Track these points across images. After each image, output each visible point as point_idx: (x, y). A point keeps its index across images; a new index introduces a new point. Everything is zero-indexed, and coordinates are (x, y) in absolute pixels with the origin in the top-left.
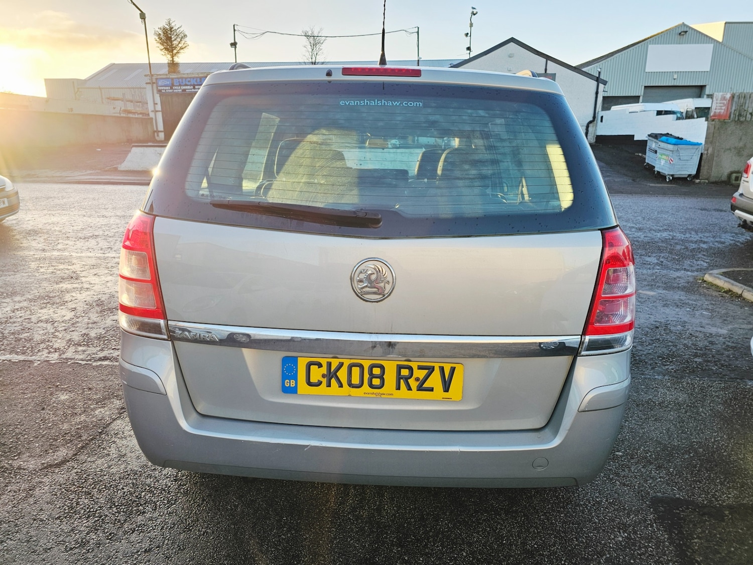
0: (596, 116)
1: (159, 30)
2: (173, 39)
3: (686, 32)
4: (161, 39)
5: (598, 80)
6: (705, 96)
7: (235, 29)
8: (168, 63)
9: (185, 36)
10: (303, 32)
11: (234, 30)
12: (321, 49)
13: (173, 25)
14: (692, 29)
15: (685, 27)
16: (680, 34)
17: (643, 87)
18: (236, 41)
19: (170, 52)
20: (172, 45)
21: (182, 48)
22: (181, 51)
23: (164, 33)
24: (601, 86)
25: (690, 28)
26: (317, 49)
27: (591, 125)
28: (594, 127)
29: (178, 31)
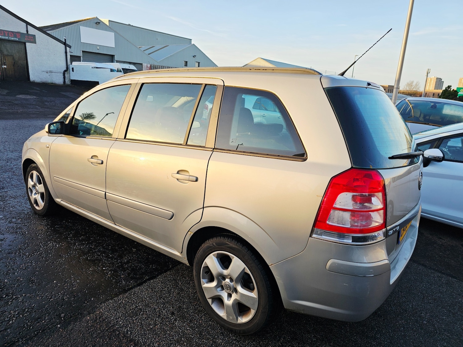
0: (68, 67)
3: (99, 23)
5: (65, 44)
6: (115, 61)
14: (102, 22)
15: (98, 20)
16: (96, 23)
17: (82, 52)
24: (68, 49)
25: (101, 21)
27: (66, 73)
28: (69, 74)
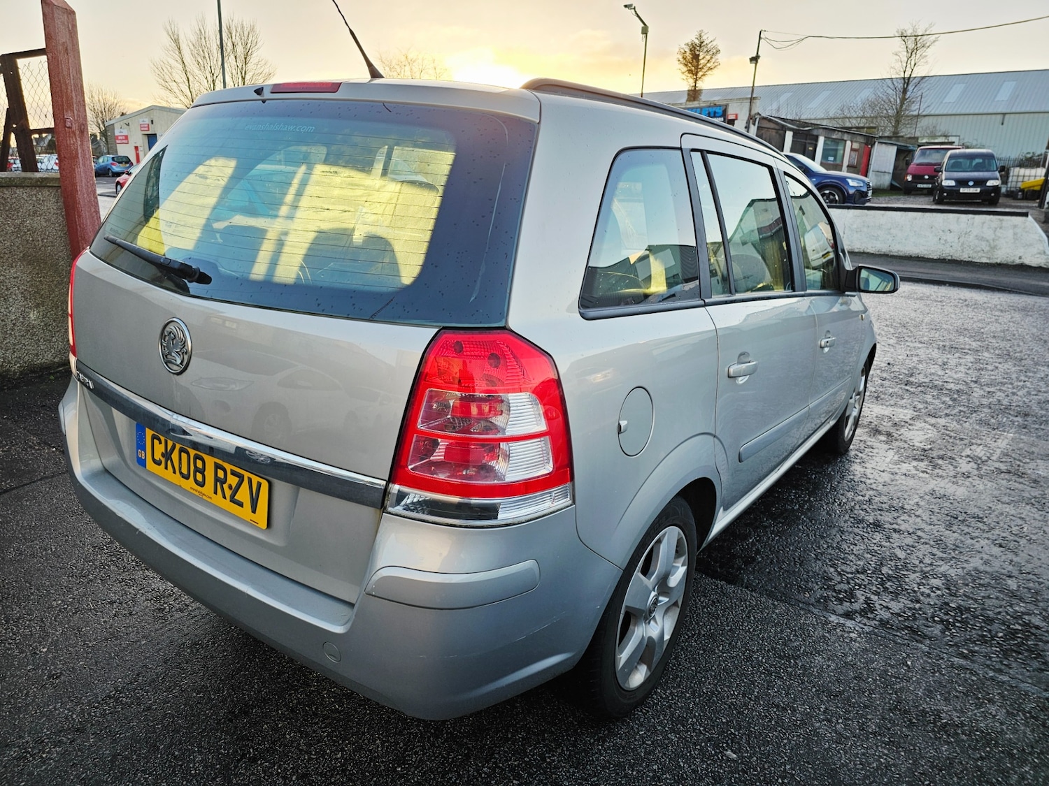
1: (685, 47)
2: (700, 58)
4: (684, 58)
7: (762, 36)
8: (689, 91)
9: (718, 51)
10: (897, 32)
11: (760, 38)
12: (926, 56)
13: (704, 38)
18: (759, 54)
19: (693, 74)
20: (698, 65)
21: (710, 69)
22: (710, 72)
23: (691, 50)
26: (918, 55)
29: (709, 45)
